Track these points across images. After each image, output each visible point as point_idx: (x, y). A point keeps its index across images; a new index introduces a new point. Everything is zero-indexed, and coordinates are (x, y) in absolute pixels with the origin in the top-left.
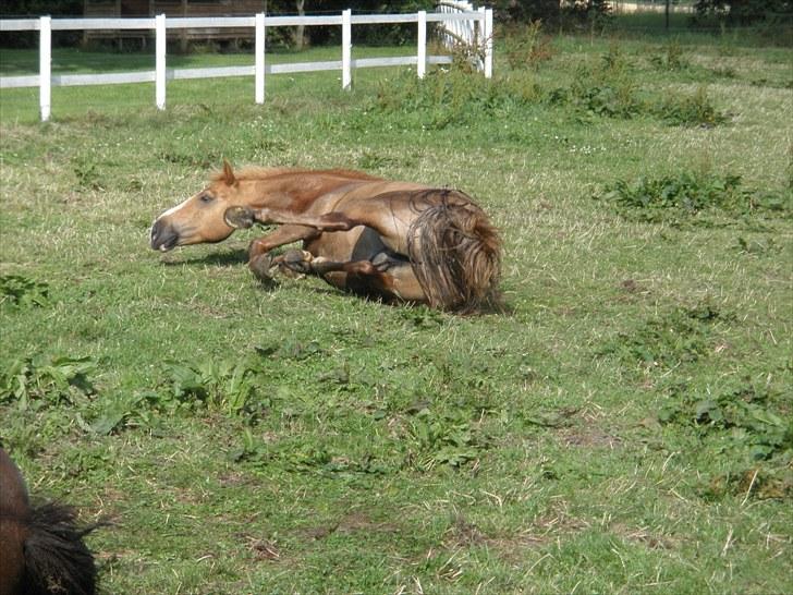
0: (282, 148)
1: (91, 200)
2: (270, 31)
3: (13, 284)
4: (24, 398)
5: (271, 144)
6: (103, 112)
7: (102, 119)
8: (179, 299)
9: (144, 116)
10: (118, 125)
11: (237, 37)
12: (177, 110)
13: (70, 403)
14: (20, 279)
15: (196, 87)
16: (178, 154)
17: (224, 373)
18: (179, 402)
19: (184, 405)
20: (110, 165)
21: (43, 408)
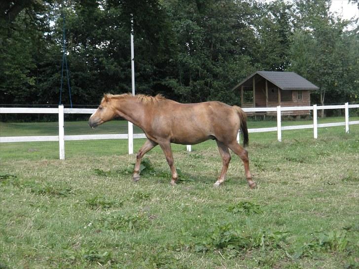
0: (328, 155)
1: (263, 175)
2: (319, 111)
3: (247, 205)
4: (263, 246)
5: (325, 154)
6: (259, 143)
7: (259, 145)
8: (307, 210)
9: (274, 143)
10: (265, 147)
11: (299, 114)
12: (286, 141)
13: (281, 248)
14: (249, 203)
15: (289, 133)
16: (291, 157)
17: (338, 236)
18: (321, 247)
19: (323, 248)
20: (266, 162)
21: (271, 250)
